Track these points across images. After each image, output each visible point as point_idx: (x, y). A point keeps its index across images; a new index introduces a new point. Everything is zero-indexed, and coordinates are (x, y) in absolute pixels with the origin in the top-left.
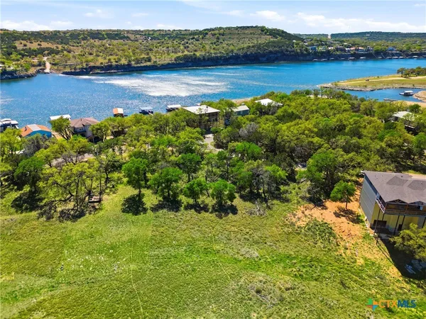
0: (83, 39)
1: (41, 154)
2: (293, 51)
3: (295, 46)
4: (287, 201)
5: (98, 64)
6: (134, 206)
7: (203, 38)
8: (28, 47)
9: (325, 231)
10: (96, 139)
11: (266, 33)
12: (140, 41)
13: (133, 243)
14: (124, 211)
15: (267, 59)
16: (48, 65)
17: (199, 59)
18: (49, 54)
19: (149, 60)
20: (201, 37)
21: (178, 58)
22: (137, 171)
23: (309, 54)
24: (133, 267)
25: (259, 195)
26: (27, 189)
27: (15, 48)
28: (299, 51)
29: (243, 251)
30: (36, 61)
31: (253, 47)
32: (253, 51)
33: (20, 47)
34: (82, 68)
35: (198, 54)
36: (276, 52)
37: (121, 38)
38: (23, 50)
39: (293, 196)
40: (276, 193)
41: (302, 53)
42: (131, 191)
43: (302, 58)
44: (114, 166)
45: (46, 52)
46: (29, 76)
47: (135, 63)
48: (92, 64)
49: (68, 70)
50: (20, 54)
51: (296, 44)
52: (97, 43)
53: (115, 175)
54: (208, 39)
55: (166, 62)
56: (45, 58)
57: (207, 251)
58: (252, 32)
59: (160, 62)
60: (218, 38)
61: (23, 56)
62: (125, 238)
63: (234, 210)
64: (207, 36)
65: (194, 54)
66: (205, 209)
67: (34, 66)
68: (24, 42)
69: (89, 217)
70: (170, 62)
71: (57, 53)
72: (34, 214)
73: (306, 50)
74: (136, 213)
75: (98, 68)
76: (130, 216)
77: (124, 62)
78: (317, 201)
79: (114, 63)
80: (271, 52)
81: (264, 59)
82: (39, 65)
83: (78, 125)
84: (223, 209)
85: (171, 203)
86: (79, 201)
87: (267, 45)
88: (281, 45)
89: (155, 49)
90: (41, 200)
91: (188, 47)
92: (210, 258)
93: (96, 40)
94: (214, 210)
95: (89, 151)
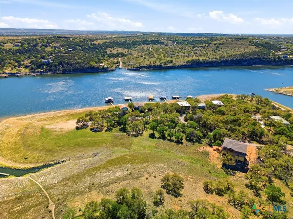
0: (139, 45)
1: (126, 116)
2: (269, 58)
3: (271, 54)
4: (201, 143)
5: (145, 65)
6: (152, 136)
7: (207, 46)
8: (112, 52)
9: (207, 154)
10: (142, 112)
11: (252, 44)
12: (170, 45)
13: (150, 146)
14: (149, 137)
15: (248, 63)
16: (121, 63)
17: (201, 62)
18: (122, 56)
19: (172, 62)
20: (207, 45)
21: (188, 61)
22: (154, 126)
23: (281, 61)
24: (149, 152)
25: (192, 140)
26: (122, 126)
27: (106, 52)
28: (273, 58)
29: (179, 154)
30: (115, 60)
31: (239, 55)
32: (239, 57)
33: (109, 52)
34: (137, 67)
35: (201, 59)
36: (256, 59)
37: (159, 43)
38: (110, 54)
39: (203, 143)
40: (199, 140)
41: (275, 60)
42: (152, 132)
43: (274, 63)
44: (147, 123)
45: (120, 55)
46: (113, 70)
47: (164, 65)
48: (142, 65)
49: (130, 68)
50: (109, 56)
51: (272, 53)
52: (145, 47)
53: (148, 126)
54: (211, 47)
55: (181, 64)
56: (120, 59)
57: (169, 152)
58: (242, 43)
59: (177, 64)
60: (218, 47)
61: (110, 57)
62: (148, 145)
63: (182, 143)
64: (211, 45)
65: (198, 60)
66: (173, 141)
67: (115, 64)
68: (111, 49)
69: (139, 137)
70: (183, 64)
71: (126, 55)
72: (125, 134)
73: (279, 58)
74: (153, 138)
75: (144, 67)
76: (151, 139)
77: (158, 64)
78: (211, 146)
79: (153, 65)
80: (251, 59)
81: (246, 63)
82: (117, 63)
83: (136, 106)
84: (179, 142)
85: (163, 137)
86: (137, 132)
87: (250, 54)
88: (260, 54)
89: (177, 54)
90: (126, 130)
91: (197, 53)
92: (169, 154)
93: (145, 45)
94: (175, 142)
95: (140, 117)
